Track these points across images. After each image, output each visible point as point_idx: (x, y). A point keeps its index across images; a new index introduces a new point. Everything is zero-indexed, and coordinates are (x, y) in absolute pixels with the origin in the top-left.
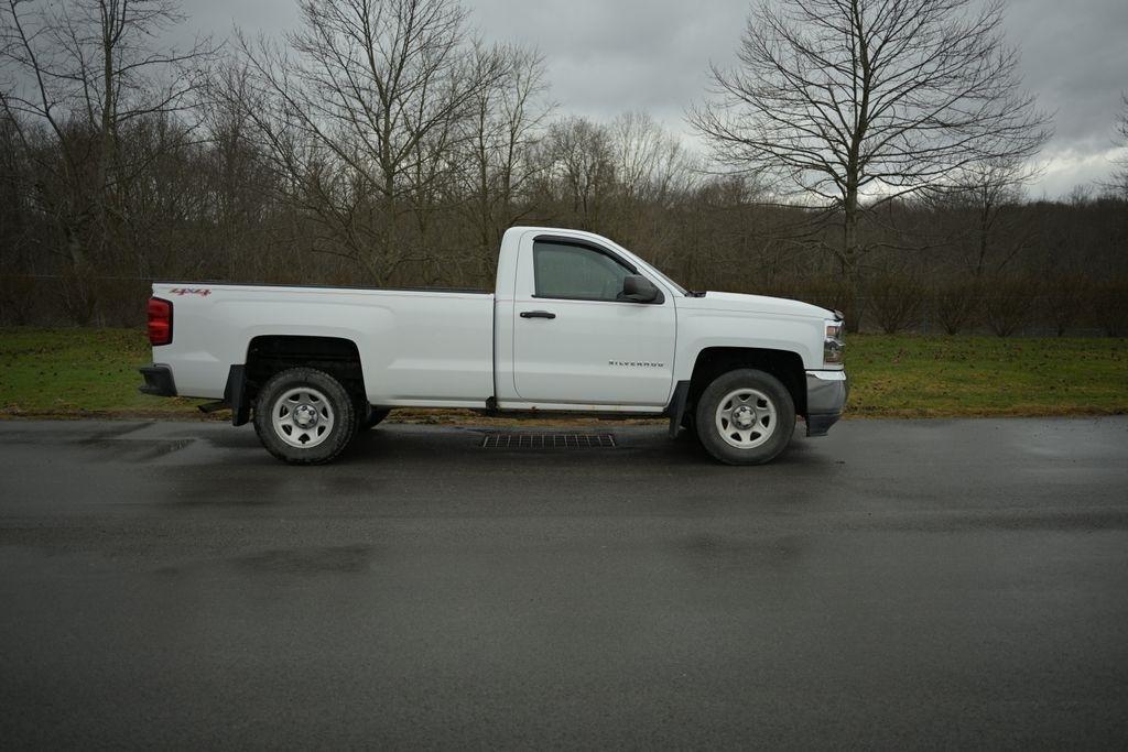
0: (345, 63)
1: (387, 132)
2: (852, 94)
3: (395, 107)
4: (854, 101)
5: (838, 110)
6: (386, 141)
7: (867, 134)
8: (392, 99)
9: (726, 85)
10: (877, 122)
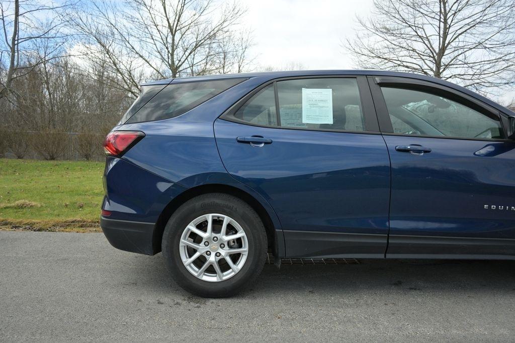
0: (149, 8)
1: (173, 51)
2: (438, 29)
3: (178, 36)
4: (439, 34)
5: (429, 40)
6: (172, 55)
7: (447, 52)
8: (176, 31)
9: (365, 26)
10: (453, 44)
